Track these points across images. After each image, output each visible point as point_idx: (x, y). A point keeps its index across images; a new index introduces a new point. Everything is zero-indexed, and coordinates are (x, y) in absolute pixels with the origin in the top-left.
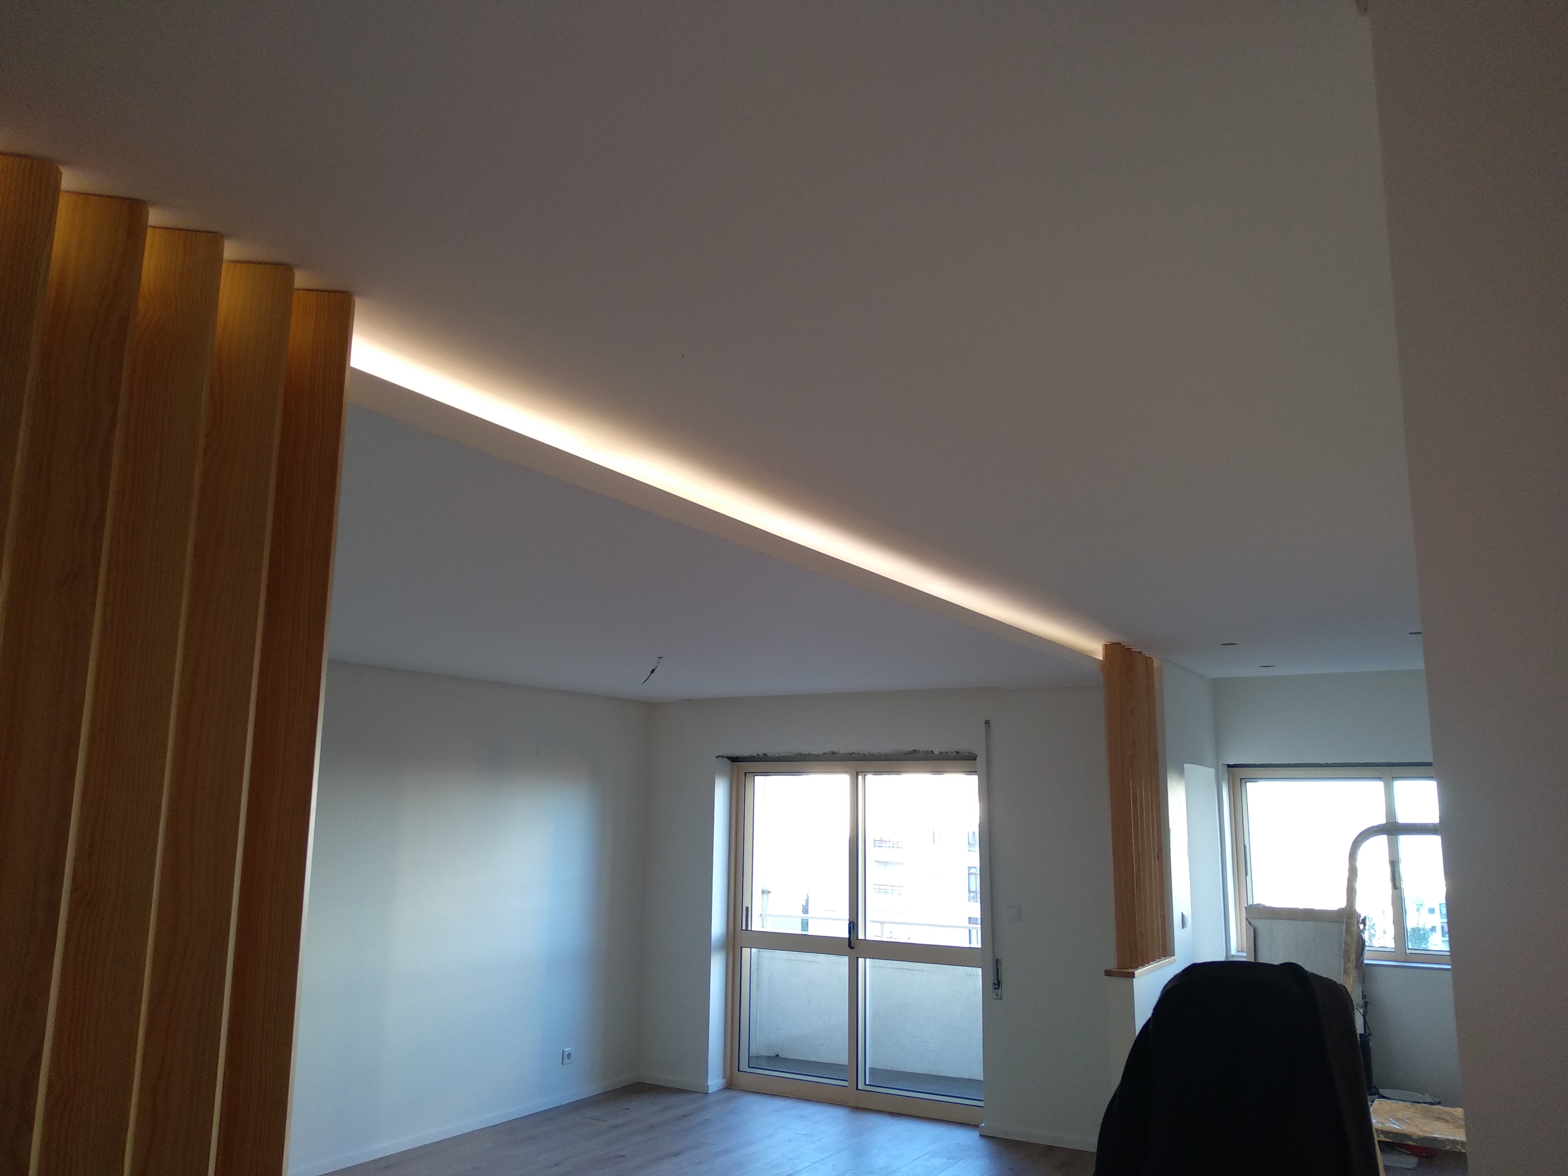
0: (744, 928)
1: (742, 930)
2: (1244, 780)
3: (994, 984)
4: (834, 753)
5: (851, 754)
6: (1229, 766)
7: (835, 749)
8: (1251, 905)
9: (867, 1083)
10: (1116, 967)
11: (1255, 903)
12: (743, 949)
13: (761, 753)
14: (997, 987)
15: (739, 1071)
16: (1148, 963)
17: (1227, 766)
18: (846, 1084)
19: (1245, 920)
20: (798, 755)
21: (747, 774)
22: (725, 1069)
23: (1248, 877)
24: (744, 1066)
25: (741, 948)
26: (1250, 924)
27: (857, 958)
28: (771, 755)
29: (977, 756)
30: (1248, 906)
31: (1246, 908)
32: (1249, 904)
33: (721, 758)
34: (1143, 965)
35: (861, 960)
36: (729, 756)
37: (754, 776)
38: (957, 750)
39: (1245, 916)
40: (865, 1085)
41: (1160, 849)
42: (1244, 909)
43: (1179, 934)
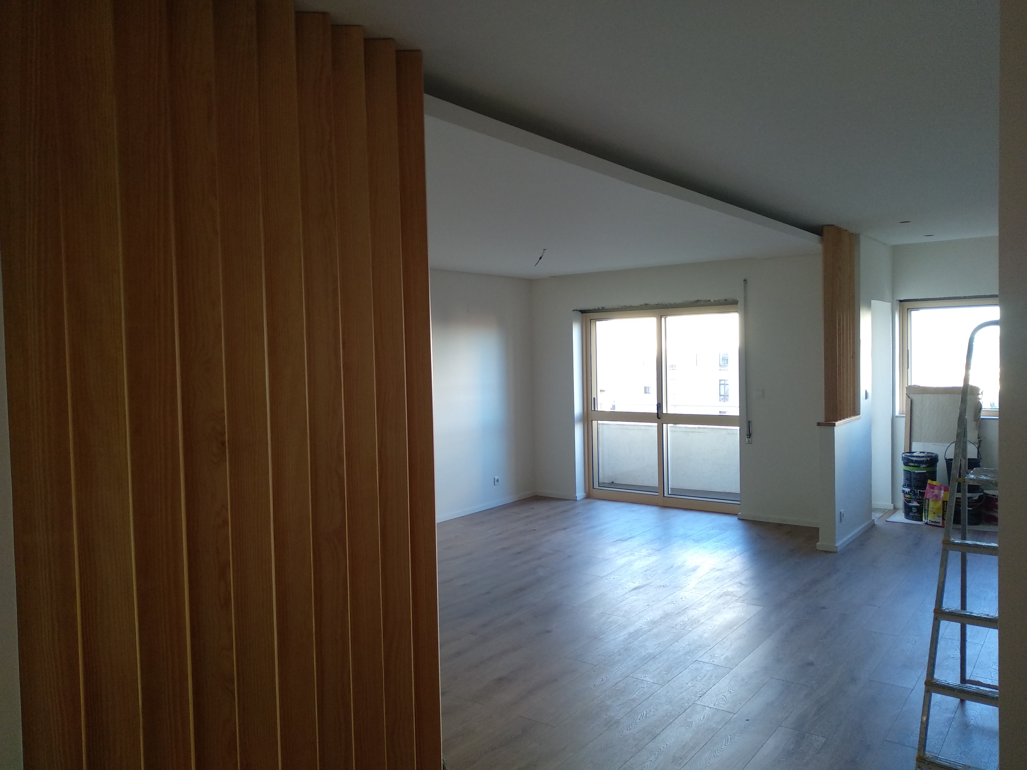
0: (593, 409)
1: (592, 410)
2: (910, 309)
3: (747, 435)
4: (646, 304)
5: (657, 305)
6: (901, 301)
7: (646, 302)
8: (910, 386)
9: (670, 493)
10: (824, 421)
11: (912, 385)
12: (593, 421)
13: (600, 307)
14: (749, 437)
15: (593, 488)
16: (844, 418)
17: (899, 301)
18: (657, 494)
19: (905, 395)
20: (623, 307)
21: (592, 320)
22: (585, 488)
23: (909, 370)
24: (596, 486)
25: (592, 421)
26: (909, 397)
27: (662, 424)
28: (607, 308)
29: (738, 301)
30: (908, 386)
31: (906, 388)
32: (909, 385)
33: (575, 311)
34: (841, 420)
35: (665, 425)
36: (581, 310)
37: (596, 321)
38: (725, 299)
39: (906, 393)
40: (668, 494)
41: (854, 353)
42: (906, 389)
43: (863, 403)
